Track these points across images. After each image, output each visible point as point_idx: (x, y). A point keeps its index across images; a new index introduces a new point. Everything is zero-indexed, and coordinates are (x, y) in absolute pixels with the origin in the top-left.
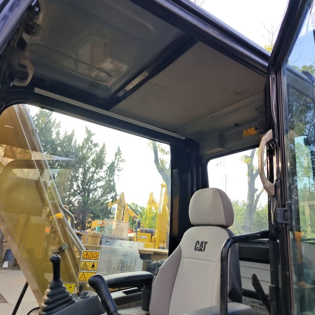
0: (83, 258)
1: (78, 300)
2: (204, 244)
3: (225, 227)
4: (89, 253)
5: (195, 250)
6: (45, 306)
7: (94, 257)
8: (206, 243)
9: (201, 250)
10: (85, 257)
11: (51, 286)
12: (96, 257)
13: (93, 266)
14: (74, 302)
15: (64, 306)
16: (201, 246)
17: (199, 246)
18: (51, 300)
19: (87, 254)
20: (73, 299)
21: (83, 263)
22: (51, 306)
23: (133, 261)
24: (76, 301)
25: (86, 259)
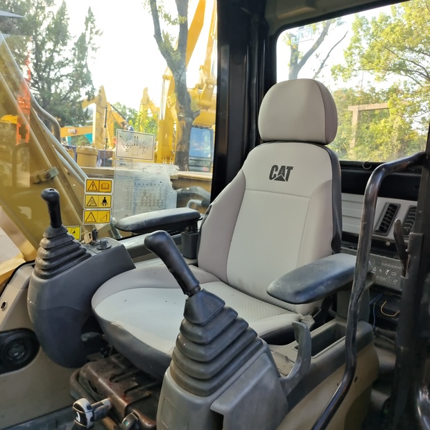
0: (88, 191)
1: (94, 252)
2: (286, 171)
3: (321, 144)
4: (97, 183)
5: (271, 178)
6: (45, 263)
7: (105, 189)
8: (290, 168)
9: (280, 179)
10: (91, 189)
11: (49, 234)
12: (108, 189)
13: (105, 201)
14: (90, 256)
15: (75, 261)
16: (281, 174)
17: (277, 173)
18: (53, 255)
19: (93, 184)
20: (88, 252)
21: (88, 198)
22: (55, 263)
23: (162, 192)
24: (93, 254)
25: (93, 191)
